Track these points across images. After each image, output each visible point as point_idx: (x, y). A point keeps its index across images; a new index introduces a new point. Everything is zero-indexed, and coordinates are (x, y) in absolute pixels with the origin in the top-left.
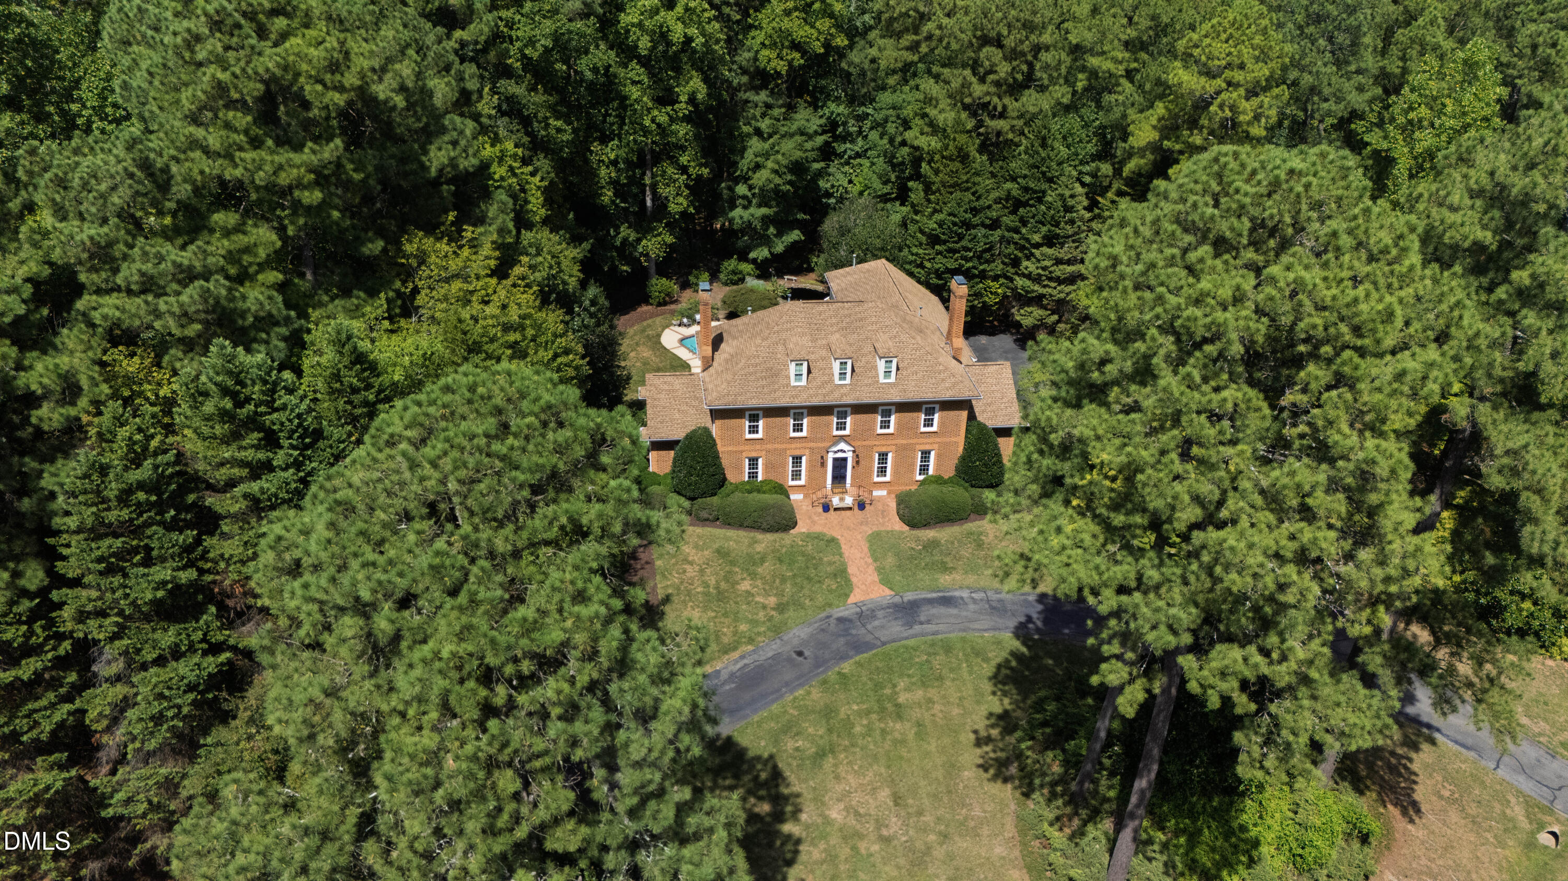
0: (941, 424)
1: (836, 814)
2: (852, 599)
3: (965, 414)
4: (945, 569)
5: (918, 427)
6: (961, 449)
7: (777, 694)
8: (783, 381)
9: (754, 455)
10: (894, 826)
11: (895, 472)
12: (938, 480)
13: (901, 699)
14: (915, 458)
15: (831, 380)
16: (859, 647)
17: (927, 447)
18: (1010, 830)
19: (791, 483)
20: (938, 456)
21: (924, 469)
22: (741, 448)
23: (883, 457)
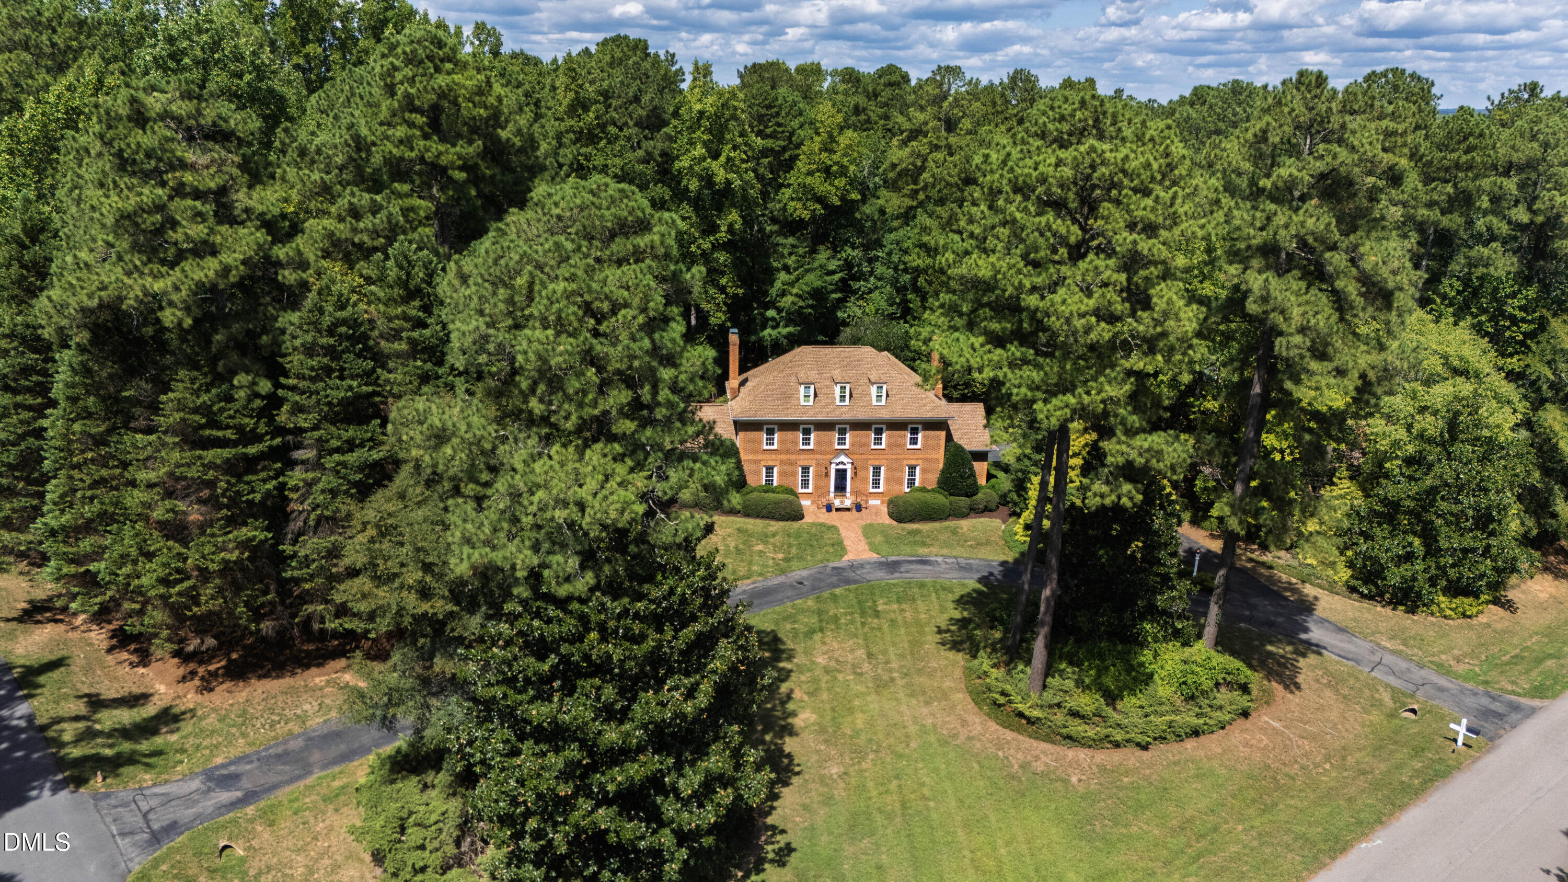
0: (925, 442)
1: (821, 660)
2: (846, 558)
3: (943, 434)
4: (924, 544)
5: (905, 445)
6: (941, 466)
7: (781, 602)
8: (794, 402)
9: (770, 463)
10: (866, 667)
11: (887, 485)
12: (923, 489)
13: (880, 608)
14: (903, 472)
15: (833, 402)
16: (848, 582)
17: (913, 463)
18: (958, 673)
19: (802, 491)
20: (923, 471)
21: (911, 483)
22: (760, 457)
23: (877, 470)
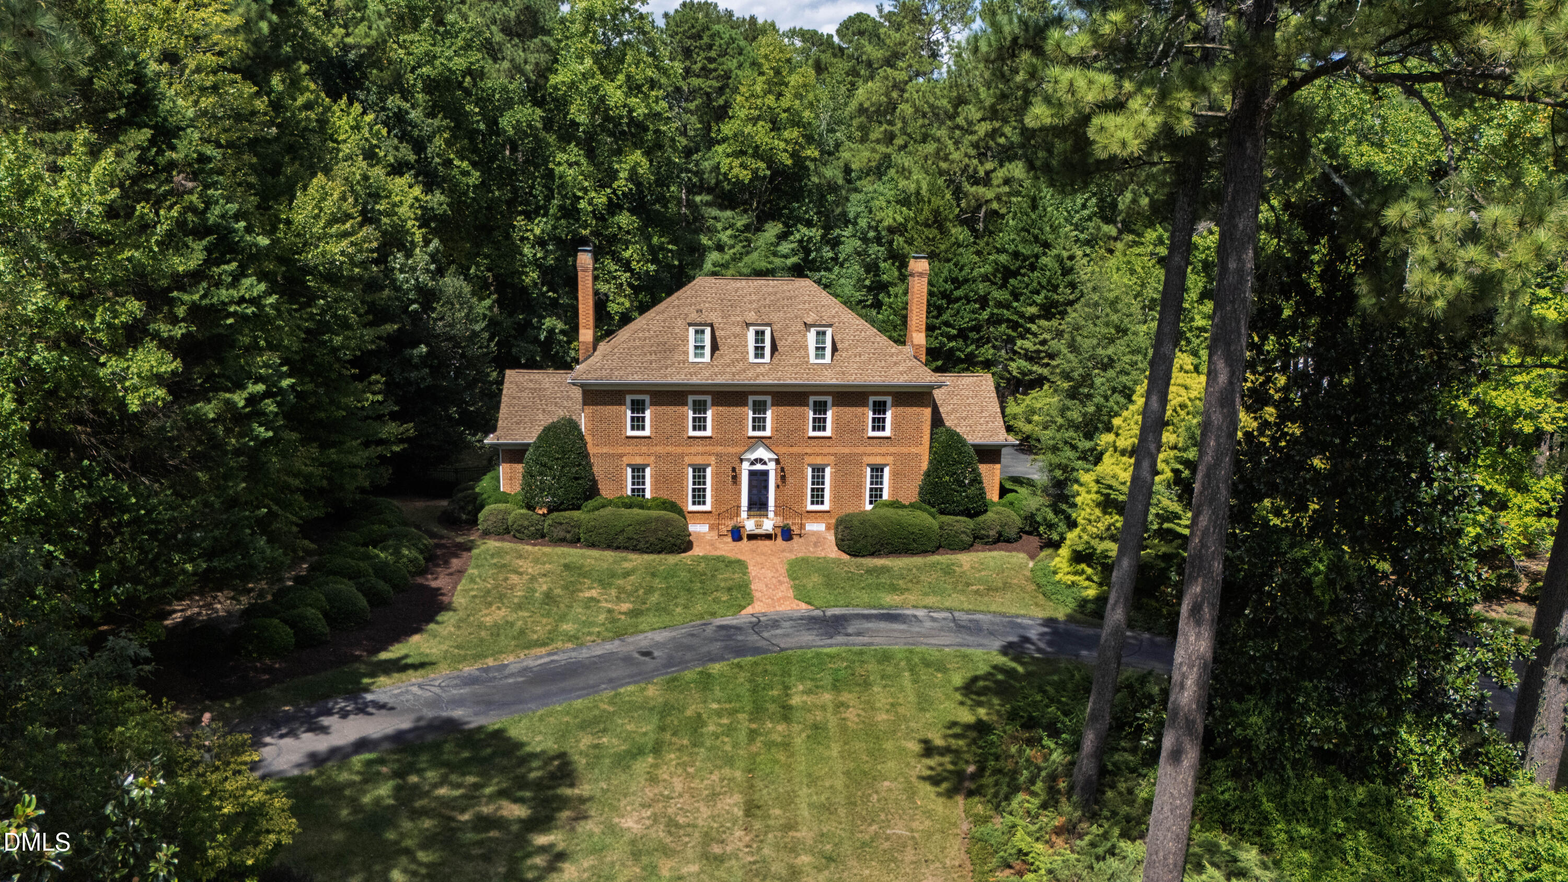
0: (896, 426)
1: (633, 822)
2: (749, 610)
3: (928, 412)
4: (894, 589)
5: (864, 430)
6: (925, 466)
7: (593, 689)
8: (678, 357)
9: (638, 461)
11: (836, 498)
14: (862, 476)
15: (745, 358)
17: (878, 460)
19: (692, 508)
20: (895, 475)
21: (876, 494)
22: (621, 450)
23: (819, 471)
